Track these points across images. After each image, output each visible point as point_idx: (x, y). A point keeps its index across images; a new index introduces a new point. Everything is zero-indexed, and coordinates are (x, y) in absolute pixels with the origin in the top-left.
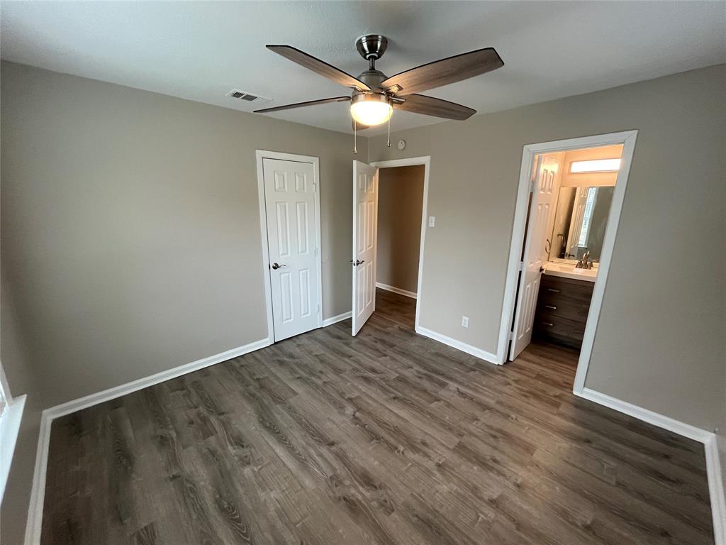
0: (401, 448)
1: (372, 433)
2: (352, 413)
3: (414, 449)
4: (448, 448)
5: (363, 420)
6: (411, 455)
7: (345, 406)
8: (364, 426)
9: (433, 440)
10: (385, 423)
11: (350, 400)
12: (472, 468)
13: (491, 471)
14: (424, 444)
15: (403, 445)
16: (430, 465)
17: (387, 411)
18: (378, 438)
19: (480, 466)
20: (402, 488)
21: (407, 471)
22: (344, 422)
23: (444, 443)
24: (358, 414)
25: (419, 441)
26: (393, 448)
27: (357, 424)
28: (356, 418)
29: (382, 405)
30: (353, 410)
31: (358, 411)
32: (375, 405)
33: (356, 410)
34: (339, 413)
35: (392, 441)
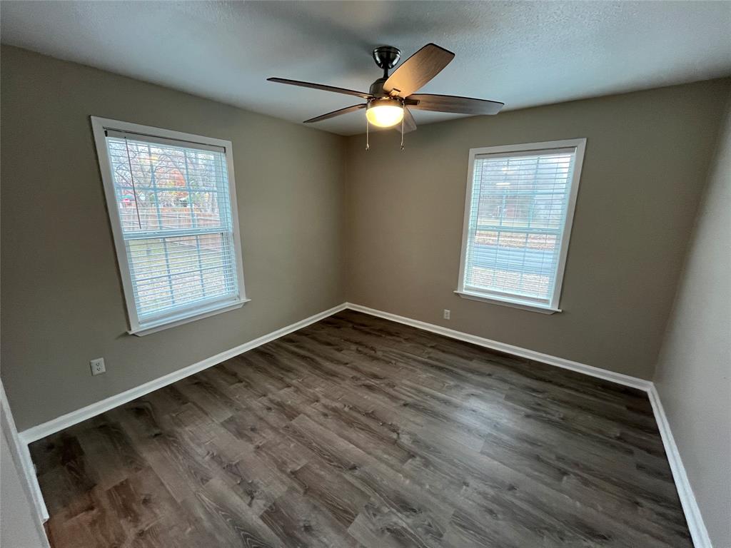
0: (346, 409)
1: (374, 418)
2: (401, 436)
3: (335, 410)
4: (305, 414)
5: (386, 430)
6: (338, 405)
7: (412, 443)
8: (384, 424)
9: (316, 419)
10: (363, 430)
11: (412, 455)
12: (292, 402)
13: (278, 402)
14: (325, 415)
15: (345, 412)
16: (324, 401)
17: (362, 445)
18: (367, 415)
19: (284, 404)
20: (347, 387)
21: (343, 395)
22: (405, 425)
23: (307, 418)
24: (395, 436)
25: (330, 417)
26: (354, 408)
27: (391, 425)
28: (394, 431)
29: (370, 454)
30: (402, 440)
31: (396, 440)
32: (379, 453)
33: (398, 441)
34: (416, 435)
35: (355, 414)
